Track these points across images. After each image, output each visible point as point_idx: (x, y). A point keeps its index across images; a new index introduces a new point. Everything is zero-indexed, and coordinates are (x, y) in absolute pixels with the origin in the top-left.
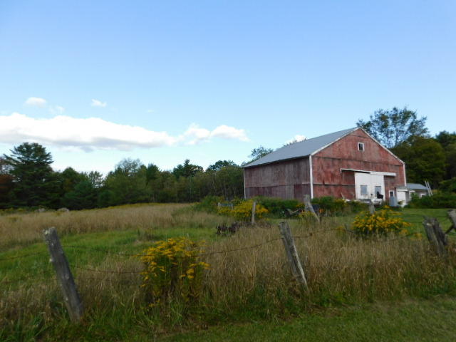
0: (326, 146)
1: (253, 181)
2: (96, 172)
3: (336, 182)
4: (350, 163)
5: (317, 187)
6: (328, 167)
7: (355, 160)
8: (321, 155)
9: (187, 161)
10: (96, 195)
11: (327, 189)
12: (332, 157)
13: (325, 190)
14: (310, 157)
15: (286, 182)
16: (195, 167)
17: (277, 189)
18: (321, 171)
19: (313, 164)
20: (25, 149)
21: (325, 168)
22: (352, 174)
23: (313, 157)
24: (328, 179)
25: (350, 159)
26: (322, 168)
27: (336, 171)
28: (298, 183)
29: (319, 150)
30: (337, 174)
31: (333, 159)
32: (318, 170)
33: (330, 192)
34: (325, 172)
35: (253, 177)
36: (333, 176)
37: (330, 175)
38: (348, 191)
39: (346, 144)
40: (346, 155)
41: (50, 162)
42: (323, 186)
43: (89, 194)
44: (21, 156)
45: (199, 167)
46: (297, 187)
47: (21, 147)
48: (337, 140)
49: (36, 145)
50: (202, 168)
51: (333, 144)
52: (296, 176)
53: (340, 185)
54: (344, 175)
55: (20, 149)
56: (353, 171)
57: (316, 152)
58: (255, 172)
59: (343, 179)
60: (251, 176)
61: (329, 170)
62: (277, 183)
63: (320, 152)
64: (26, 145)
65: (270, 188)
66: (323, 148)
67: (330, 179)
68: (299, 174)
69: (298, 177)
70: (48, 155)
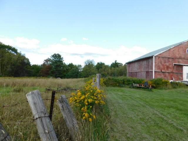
0: (164, 51)
1: (130, 69)
2: (80, 65)
3: (170, 71)
4: (180, 60)
5: (157, 73)
6: (165, 62)
7: (184, 59)
8: (161, 56)
9: (116, 61)
10: (78, 74)
11: (164, 74)
12: (168, 57)
13: (162, 75)
14: (154, 57)
15: (143, 70)
16: (120, 64)
17: (139, 73)
18: (160, 64)
19: (155, 60)
20: (55, 56)
21: (163, 63)
22: (181, 66)
23: (155, 57)
24: (164, 69)
25: (180, 58)
26: (161, 63)
27: (170, 64)
28: (148, 71)
29: (160, 53)
30: (171, 66)
31: (169, 58)
32: (158, 64)
33: (165, 76)
34: (163, 65)
35: (130, 68)
36: (168, 67)
37: (166, 67)
38: (177, 76)
39: (178, 50)
40: (177, 56)
41: (63, 61)
42: (161, 73)
43: (75, 73)
44: (53, 58)
45: (121, 64)
46: (147, 72)
47: (53, 55)
48: (171, 48)
49: (58, 54)
50: (122, 64)
51: (169, 50)
52: (147, 67)
53: (172, 72)
54: (175, 67)
55: (53, 56)
56: (182, 65)
57: (157, 54)
58: (132, 65)
59: (175, 69)
60: (129, 67)
61: (165, 64)
62: (139, 71)
63: (160, 54)
64: (55, 54)
65: (136, 73)
66: (162, 52)
67: (166, 69)
68: (148, 65)
69: (148, 67)
70: (62, 58)
